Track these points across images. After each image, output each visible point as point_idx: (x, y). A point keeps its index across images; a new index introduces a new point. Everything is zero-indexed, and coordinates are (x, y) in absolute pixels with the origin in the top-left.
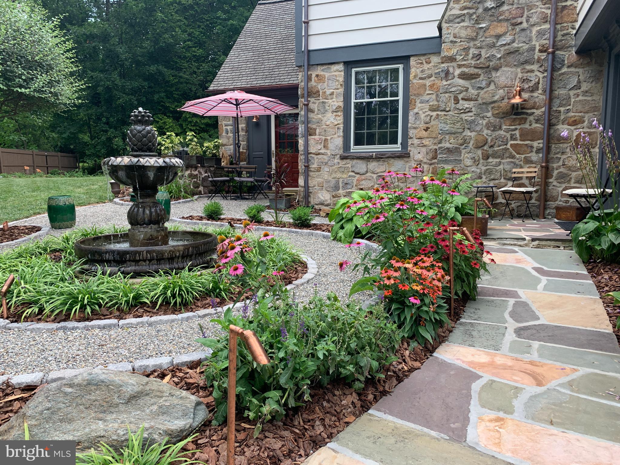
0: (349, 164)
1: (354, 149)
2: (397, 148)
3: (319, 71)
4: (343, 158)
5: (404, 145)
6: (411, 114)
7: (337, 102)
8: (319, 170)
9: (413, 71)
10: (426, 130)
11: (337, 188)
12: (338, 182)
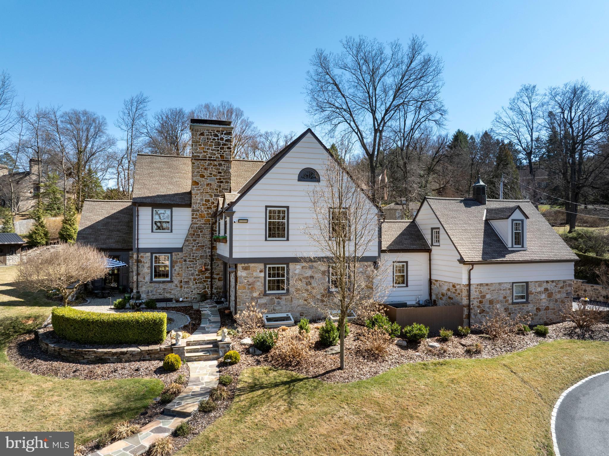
0: (153, 284)
1: (154, 280)
2: (169, 279)
3: (142, 254)
4: (150, 283)
5: (171, 278)
6: (173, 269)
7: (148, 265)
8: (142, 287)
9: (174, 257)
10: (178, 274)
11: (148, 292)
12: (149, 291)
